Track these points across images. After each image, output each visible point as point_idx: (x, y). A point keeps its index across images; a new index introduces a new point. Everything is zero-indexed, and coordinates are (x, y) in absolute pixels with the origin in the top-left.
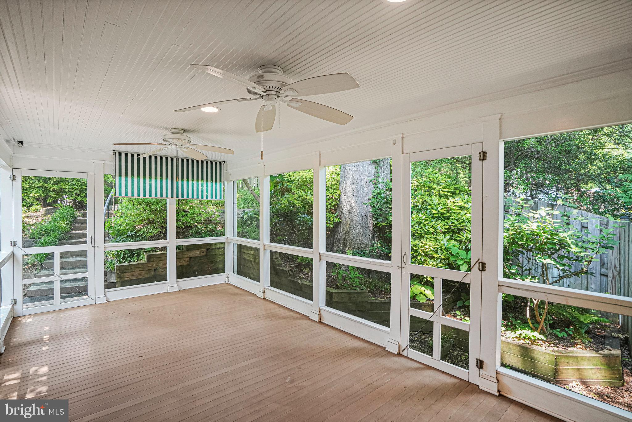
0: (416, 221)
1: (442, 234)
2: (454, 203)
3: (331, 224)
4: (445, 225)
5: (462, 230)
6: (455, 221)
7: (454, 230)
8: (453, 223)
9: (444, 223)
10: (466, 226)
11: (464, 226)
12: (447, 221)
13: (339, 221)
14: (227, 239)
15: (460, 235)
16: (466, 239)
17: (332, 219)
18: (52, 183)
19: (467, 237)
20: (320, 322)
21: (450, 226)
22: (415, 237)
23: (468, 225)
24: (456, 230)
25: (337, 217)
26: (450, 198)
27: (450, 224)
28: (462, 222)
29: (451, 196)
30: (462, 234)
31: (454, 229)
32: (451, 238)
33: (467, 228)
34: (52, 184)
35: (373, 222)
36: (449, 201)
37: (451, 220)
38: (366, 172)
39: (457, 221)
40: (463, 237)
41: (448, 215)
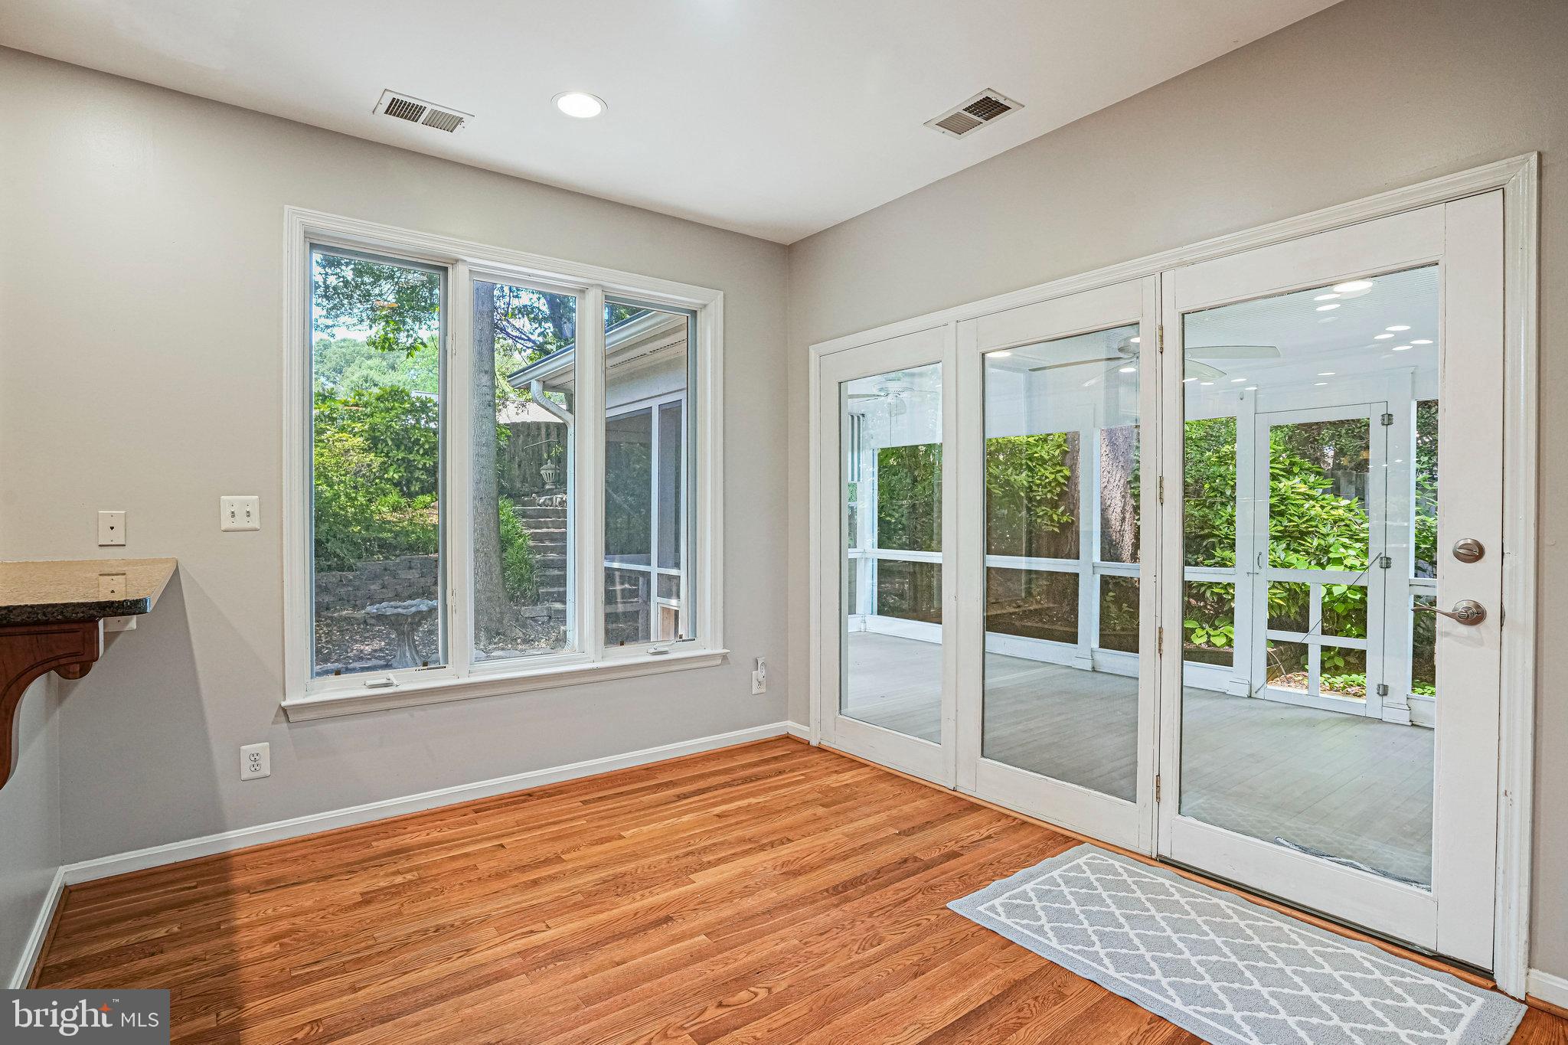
0: (1224, 519)
1: (1273, 541)
2: (1292, 488)
3: (1054, 526)
4: (1276, 525)
5: (1309, 533)
6: (1296, 519)
7: (1293, 535)
8: (1291, 521)
9: (1274, 522)
10: (1316, 526)
11: (1312, 526)
12: (1279, 518)
13: (1070, 521)
14: (864, 552)
15: (1306, 541)
16: (1317, 549)
17: (1055, 517)
18: (421, 452)
19: (1319, 545)
20: (1094, 670)
21: (1286, 526)
22: (1222, 545)
23: (1320, 526)
24: (1297, 534)
25: (1063, 513)
26: (1283, 480)
27: (1286, 523)
28: (1307, 521)
29: (1283, 476)
30: (1309, 540)
31: (1294, 532)
32: (1288, 548)
33: (1318, 530)
34: (423, 455)
35: (1135, 521)
36: (1283, 484)
37: (1289, 516)
38: (1122, 434)
39: (1299, 518)
40: (1312, 544)
41: (1283, 507)
